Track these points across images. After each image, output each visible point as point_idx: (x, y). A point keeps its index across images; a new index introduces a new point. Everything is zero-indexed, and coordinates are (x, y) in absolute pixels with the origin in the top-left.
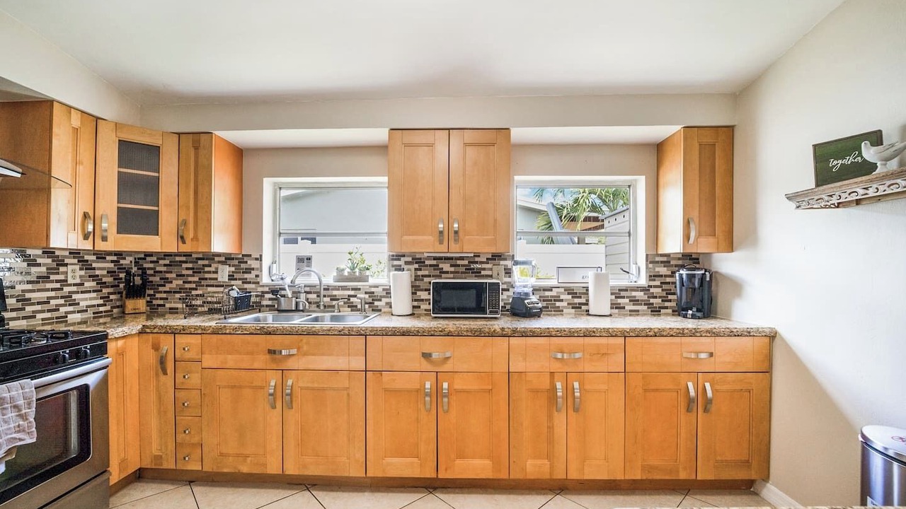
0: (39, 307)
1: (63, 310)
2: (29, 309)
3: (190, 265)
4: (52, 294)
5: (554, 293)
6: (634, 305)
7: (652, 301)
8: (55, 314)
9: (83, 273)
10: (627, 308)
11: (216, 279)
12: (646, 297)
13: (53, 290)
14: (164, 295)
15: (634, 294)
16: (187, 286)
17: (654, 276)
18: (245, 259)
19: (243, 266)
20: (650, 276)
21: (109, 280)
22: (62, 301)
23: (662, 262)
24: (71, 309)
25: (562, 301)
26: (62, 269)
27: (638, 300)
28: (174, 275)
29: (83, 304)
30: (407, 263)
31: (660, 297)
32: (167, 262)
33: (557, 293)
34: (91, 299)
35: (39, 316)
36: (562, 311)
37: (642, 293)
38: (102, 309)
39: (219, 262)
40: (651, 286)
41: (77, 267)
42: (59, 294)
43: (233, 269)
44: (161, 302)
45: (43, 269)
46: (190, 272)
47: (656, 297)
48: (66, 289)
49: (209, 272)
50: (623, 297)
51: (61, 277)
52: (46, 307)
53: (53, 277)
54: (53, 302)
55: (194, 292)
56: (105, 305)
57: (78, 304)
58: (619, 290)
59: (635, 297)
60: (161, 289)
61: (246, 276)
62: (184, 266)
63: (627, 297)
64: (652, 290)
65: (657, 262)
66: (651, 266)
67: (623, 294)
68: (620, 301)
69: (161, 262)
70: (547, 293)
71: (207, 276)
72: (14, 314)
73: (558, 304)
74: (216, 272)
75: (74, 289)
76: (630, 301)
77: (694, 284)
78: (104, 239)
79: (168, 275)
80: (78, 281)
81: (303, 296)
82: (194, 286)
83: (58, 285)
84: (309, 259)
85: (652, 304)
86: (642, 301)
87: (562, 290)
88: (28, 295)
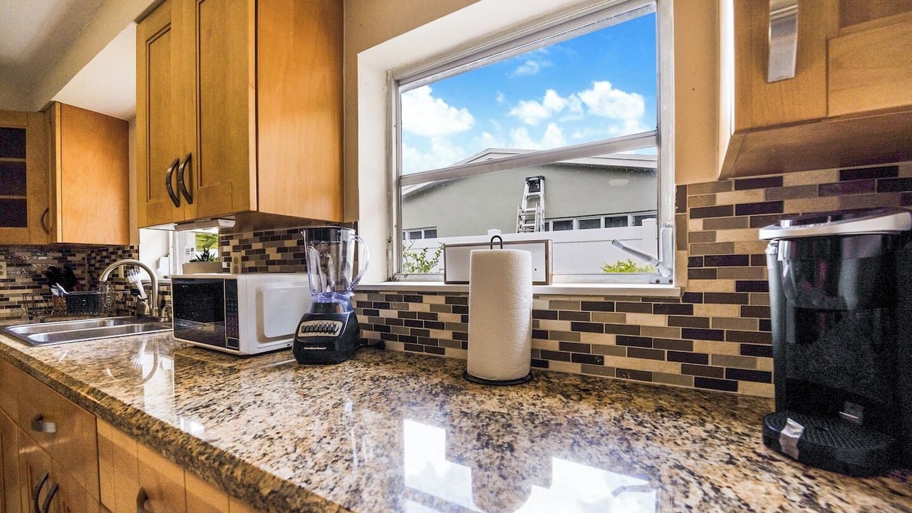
5: (423, 307)
6: (632, 354)
7: (699, 346)
10: (611, 361)
12: (676, 334)
15: (632, 319)
17: (711, 260)
18: (130, 251)
20: (693, 262)
23: (743, 209)
25: (441, 326)
27: (647, 342)
29: (14, 300)
31: (733, 337)
33: (432, 306)
34: (26, 295)
36: (442, 352)
37: (660, 321)
38: (41, 305)
40: (697, 297)
47: (717, 336)
50: (598, 329)
58: (586, 306)
59: (636, 328)
63: (611, 329)
64: (700, 310)
65: (725, 210)
66: (696, 225)
67: (595, 317)
68: (586, 338)
70: (413, 307)
73: (434, 334)
76: (620, 341)
85: (703, 358)
86: (659, 343)
87: (440, 300)
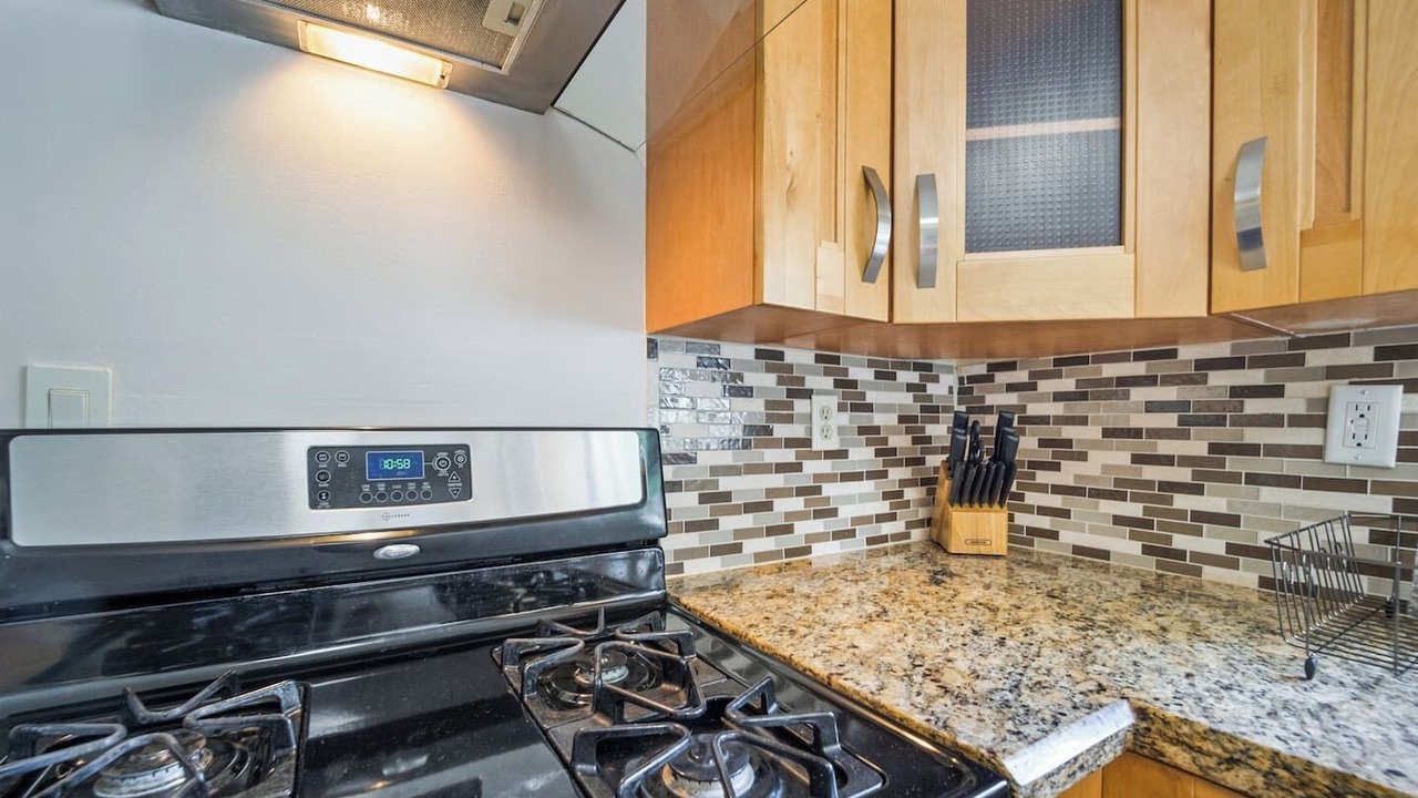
0: (746, 521)
1: (803, 528)
2: (729, 523)
3: (1170, 393)
4: (777, 481)
8: (787, 542)
9: (844, 418)
11: (1317, 452)
13: (781, 468)
14: (1056, 501)
16: (1151, 473)
21: (900, 441)
22: (797, 504)
24: (817, 526)
26: (800, 406)
28: (1092, 432)
29: (847, 512)
32: (1068, 384)
34: (864, 498)
35: (752, 546)
38: (887, 528)
39: (1333, 373)
41: (833, 401)
42: (796, 480)
44: (1044, 522)
45: (757, 405)
46: (1170, 420)
48: (812, 467)
49: (1274, 421)
51: (796, 431)
52: (765, 520)
53: (781, 431)
54: (783, 505)
55: (1182, 502)
56: (892, 517)
57: (833, 513)
60: (1043, 477)
62: (1139, 395)
69: (1045, 386)
71: (1253, 435)
72: (692, 540)
74: (1318, 417)
75: (825, 466)
79: (1068, 432)
80: (833, 444)
82: (1184, 475)
83: (789, 456)
88: (725, 484)
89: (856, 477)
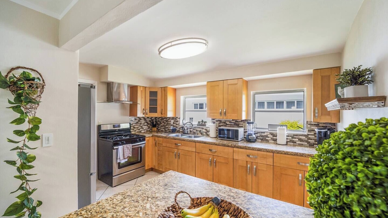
0: (136, 129)
1: (141, 130)
2: (135, 129)
3: (165, 120)
4: (139, 126)
5: (265, 134)
6: (300, 142)
7: (309, 141)
8: (139, 131)
9: (144, 121)
10: (297, 142)
12: (306, 139)
13: (139, 125)
14: (160, 127)
15: (300, 137)
16: (165, 125)
17: (311, 130)
18: (177, 118)
19: (176, 120)
20: (309, 130)
21: (150, 123)
22: (140, 128)
23: (315, 125)
24: (142, 129)
25: (269, 137)
26: (141, 120)
27: (303, 140)
28: (162, 122)
29: (144, 128)
30: (216, 121)
31: (313, 139)
32: (161, 118)
33: (267, 134)
34: (146, 127)
35: (137, 131)
36: (269, 141)
37: (304, 137)
38: (148, 130)
39: (171, 119)
40: (309, 135)
41: (143, 120)
42: (140, 126)
43: (174, 121)
44: (160, 129)
45: (137, 121)
46: (165, 121)
47: (312, 139)
48: (141, 125)
49: (169, 121)
50: (296, 138)
51: (140, 122)
52: (138, 129)
53: (139, 122)
54: (139, 128)
55: (166, 127)
56: (148, 129)
58: (294, 135)
59: (301, 138)
60: (160, 125)
61: (177, 123)
62: (164, 119)
63: (297, 138)
64: (309, 136)
65: (313, 124)
66: (309, 126)
67: (295, 137)
68: (294, 139)
69: (160, 118)
70: (263, 134)
71: (169, 122)
72: (132, 130)
73: (267, 138)
74: (170, 122)
75: (143, 125)
76: (299, 140)
77: (321, 135)
78: (147, 114)
79: (161, 122)
80: (143, 123)
81: (189, 129)
82: (166, 125)
83: (140, 124)
84: (192, 118)
85: (310, 142)
87: (269, 133)
88: (135, 126)
89: (145, 126)
